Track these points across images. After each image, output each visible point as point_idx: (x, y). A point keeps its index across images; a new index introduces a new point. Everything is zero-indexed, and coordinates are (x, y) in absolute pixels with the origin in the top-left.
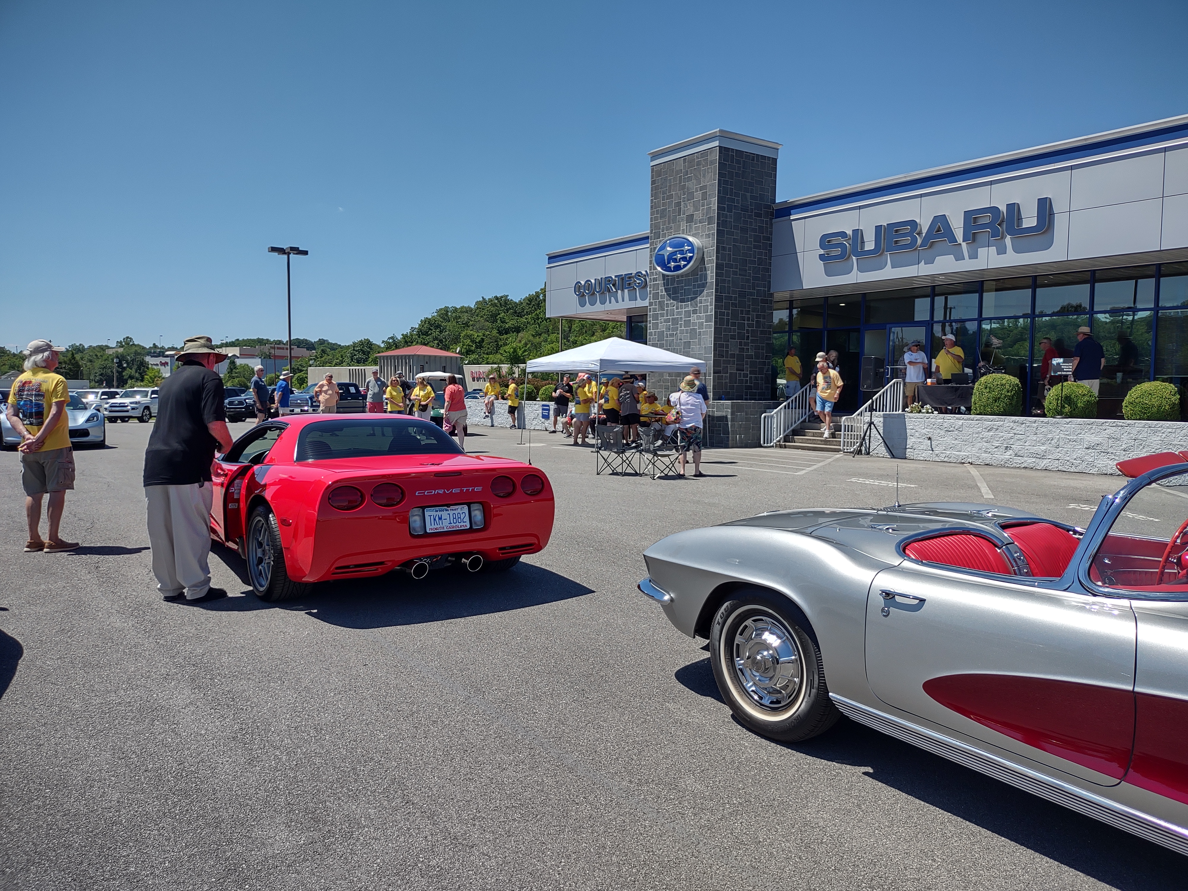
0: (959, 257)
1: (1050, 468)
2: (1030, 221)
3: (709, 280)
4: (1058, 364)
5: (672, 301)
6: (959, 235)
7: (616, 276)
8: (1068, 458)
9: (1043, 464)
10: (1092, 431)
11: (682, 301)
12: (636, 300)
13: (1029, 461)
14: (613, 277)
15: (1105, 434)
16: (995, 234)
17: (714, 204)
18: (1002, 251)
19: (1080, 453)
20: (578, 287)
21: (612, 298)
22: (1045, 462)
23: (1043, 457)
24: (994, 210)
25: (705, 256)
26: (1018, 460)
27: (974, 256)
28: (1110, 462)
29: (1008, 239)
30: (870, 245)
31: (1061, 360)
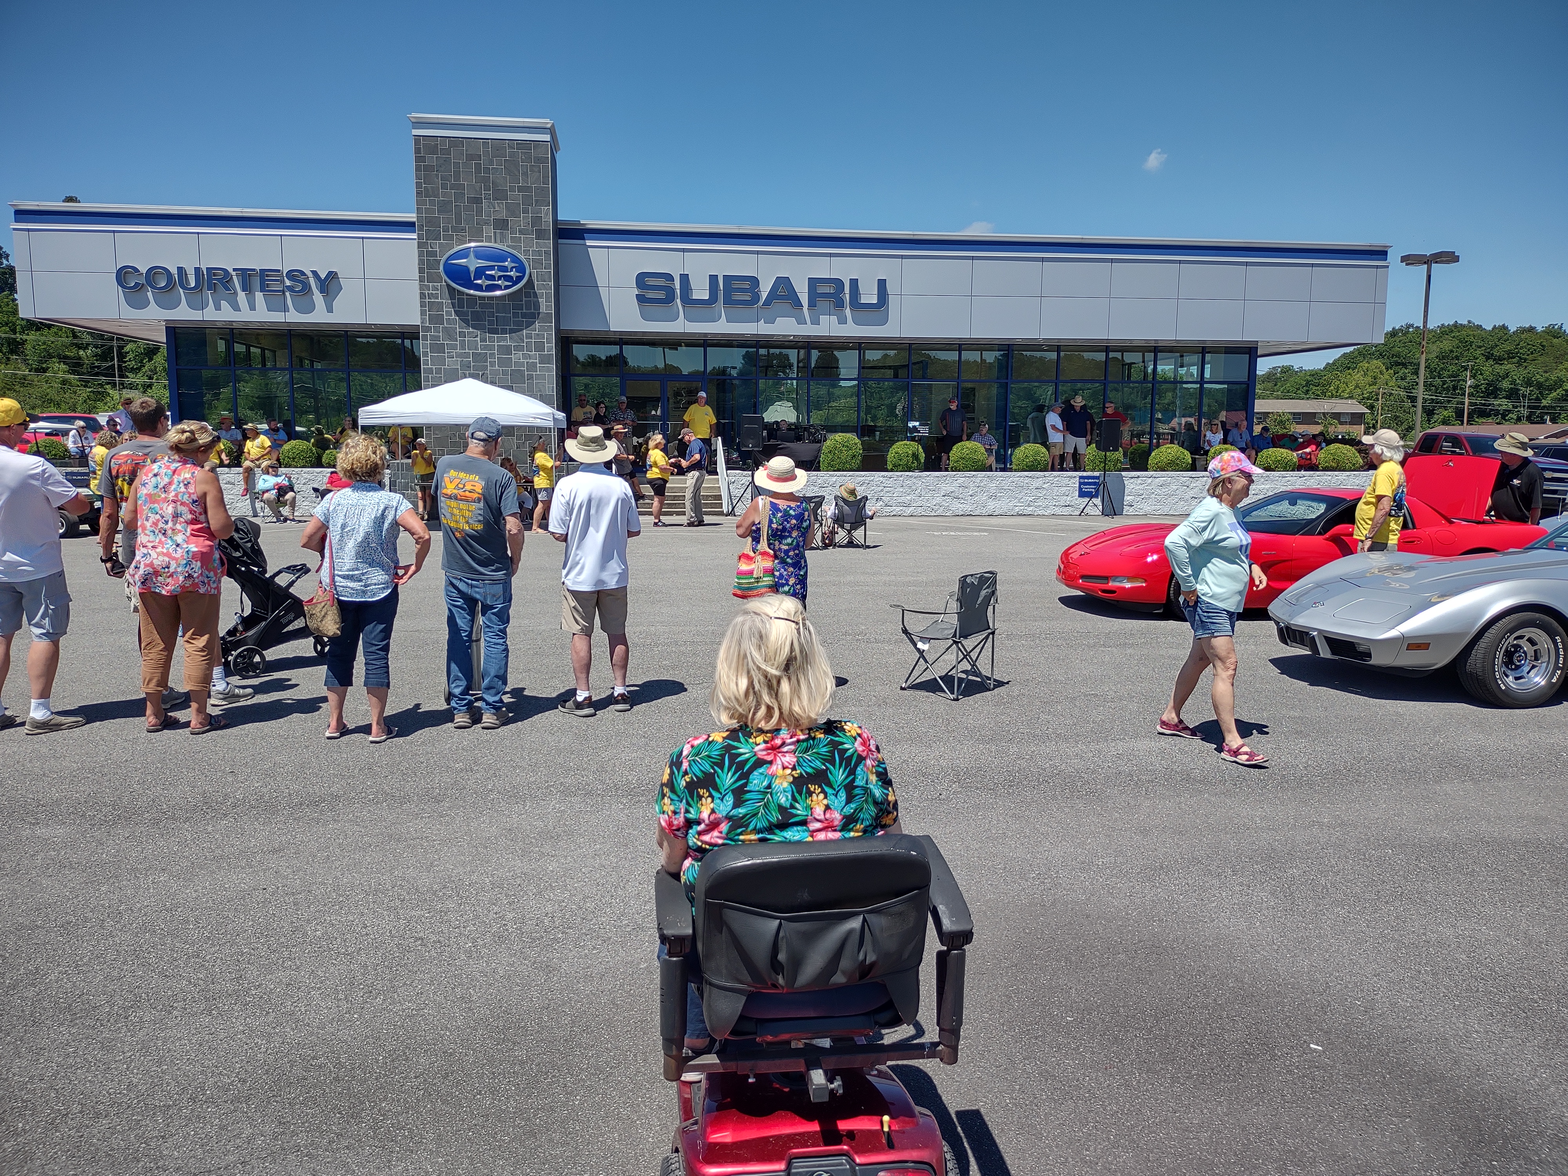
0: (801, 321)
1: (915, 514)
2: (870, 296)
3: (543, 309)
4: (914, 427)
5: (471, 330)
6: (804, 299)
7: (234, 270)
8: (929, 505)
9: (909, 511)
10: (947, 482)
11: (492, 331)
12: (285, 309)
13: (897, 510)
14: (231, 271)
15: (956, 484)
16: (839, 304)
17: (547, 214)
18: (843, 321)
19: (938, 500)
20: (123, 275)
21: (224, 303)
22: (911, 509)
23: (909, 506)
24: (839, 283)
25: (534, 278)
26: (888, 509)
27: (816, 322)
28: (961, 506)
29: (848, 311)
30: (701, 292)
31: (917, 424)
